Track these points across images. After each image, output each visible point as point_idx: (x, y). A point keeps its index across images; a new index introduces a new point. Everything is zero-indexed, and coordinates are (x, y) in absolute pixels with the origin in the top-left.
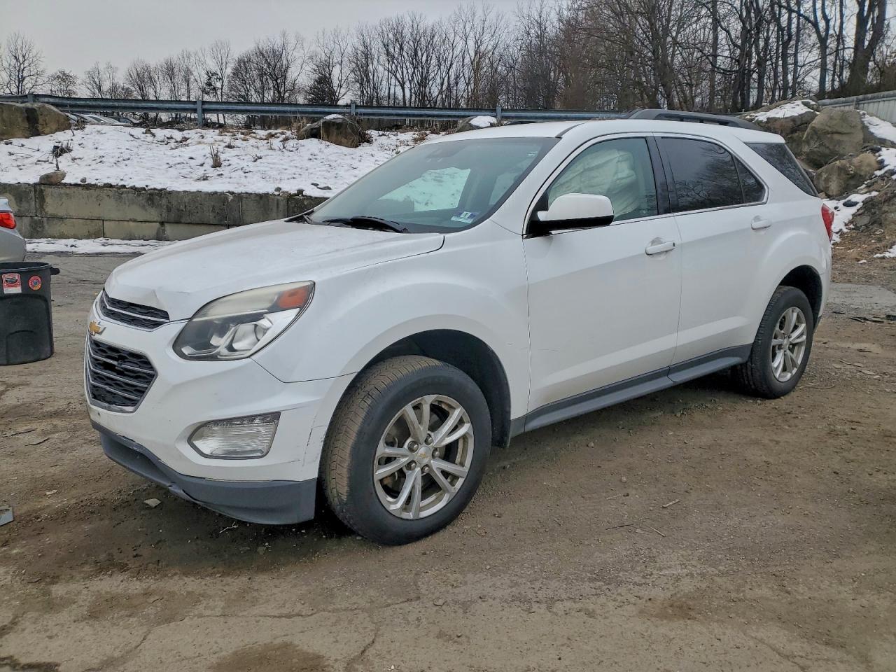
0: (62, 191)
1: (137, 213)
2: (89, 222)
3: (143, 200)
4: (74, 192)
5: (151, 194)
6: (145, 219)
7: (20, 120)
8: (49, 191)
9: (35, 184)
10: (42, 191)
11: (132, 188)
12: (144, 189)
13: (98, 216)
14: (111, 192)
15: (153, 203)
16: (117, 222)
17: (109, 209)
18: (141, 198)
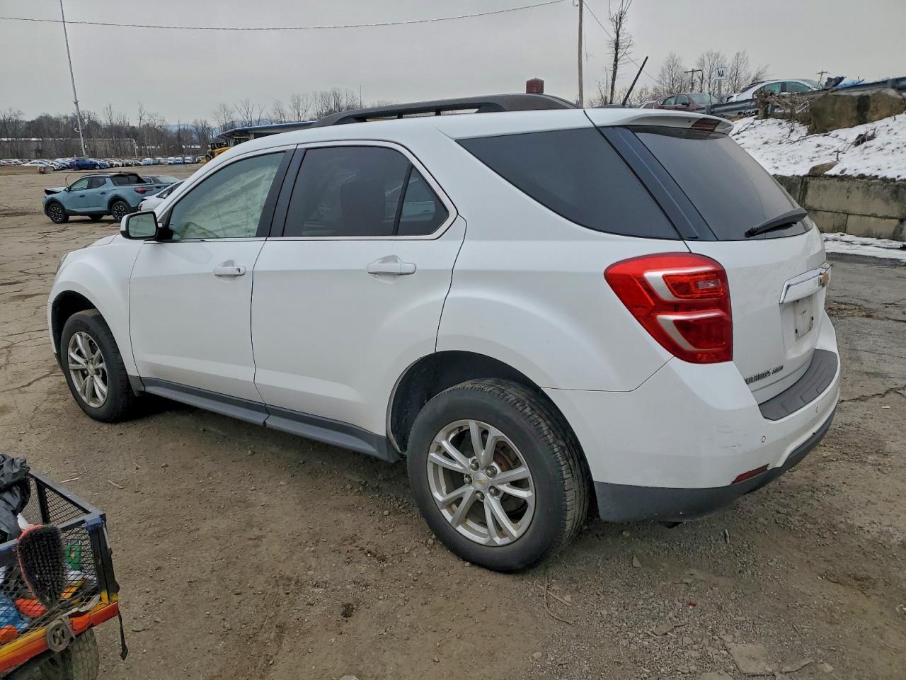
0: (822, 183)
1: (878, 207)
2: (836, 215)
3: (888, 192)
4: (830, 184)
5: (898, 186)
6: (886, 214)
7: (850, 109)
8: (813, 183)
9: (805, 176)
10: (807, 183)
11: (882, 179)
12: (893, 180)
13: (844, 209)
14: (860, 183)
15: (897, 197)
16: (859, 217)
17: (856, 203)
18: (887, 190)
